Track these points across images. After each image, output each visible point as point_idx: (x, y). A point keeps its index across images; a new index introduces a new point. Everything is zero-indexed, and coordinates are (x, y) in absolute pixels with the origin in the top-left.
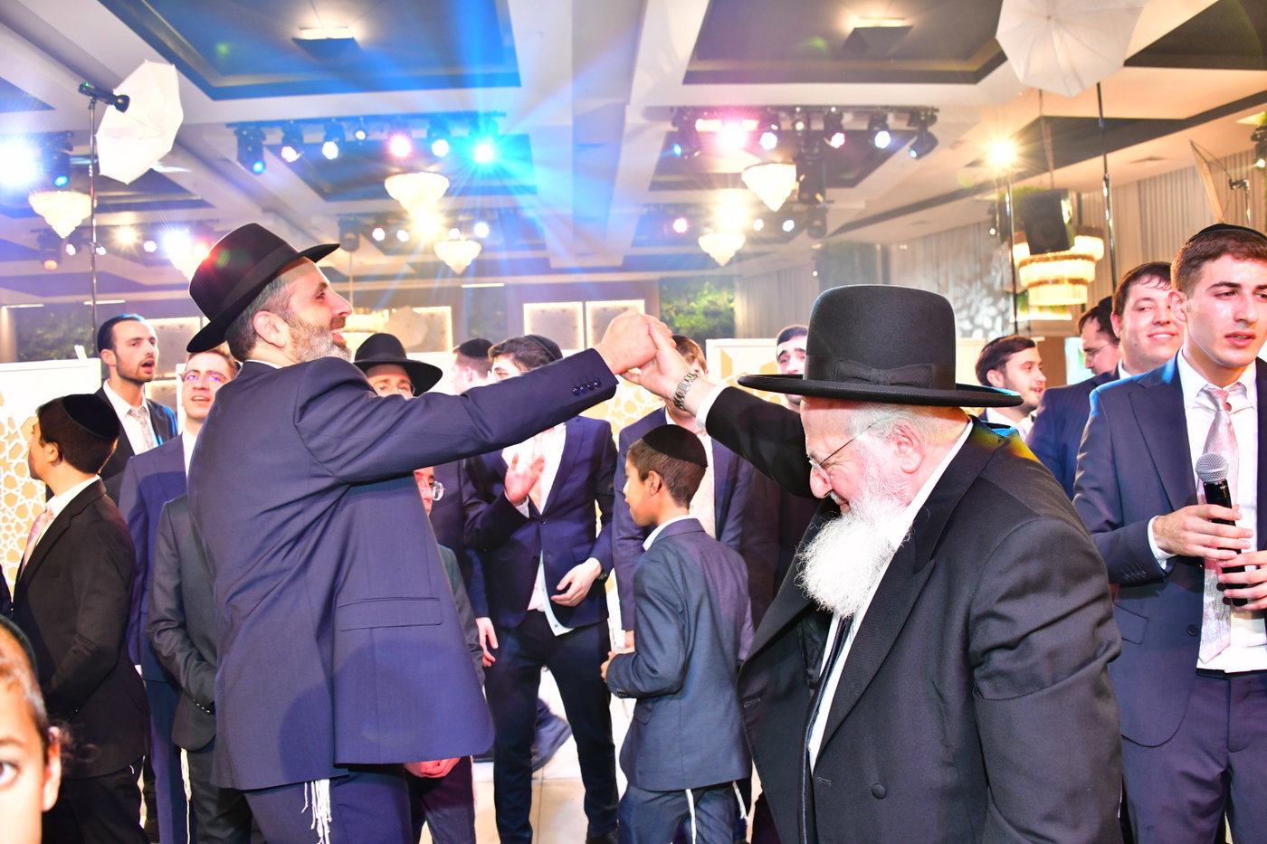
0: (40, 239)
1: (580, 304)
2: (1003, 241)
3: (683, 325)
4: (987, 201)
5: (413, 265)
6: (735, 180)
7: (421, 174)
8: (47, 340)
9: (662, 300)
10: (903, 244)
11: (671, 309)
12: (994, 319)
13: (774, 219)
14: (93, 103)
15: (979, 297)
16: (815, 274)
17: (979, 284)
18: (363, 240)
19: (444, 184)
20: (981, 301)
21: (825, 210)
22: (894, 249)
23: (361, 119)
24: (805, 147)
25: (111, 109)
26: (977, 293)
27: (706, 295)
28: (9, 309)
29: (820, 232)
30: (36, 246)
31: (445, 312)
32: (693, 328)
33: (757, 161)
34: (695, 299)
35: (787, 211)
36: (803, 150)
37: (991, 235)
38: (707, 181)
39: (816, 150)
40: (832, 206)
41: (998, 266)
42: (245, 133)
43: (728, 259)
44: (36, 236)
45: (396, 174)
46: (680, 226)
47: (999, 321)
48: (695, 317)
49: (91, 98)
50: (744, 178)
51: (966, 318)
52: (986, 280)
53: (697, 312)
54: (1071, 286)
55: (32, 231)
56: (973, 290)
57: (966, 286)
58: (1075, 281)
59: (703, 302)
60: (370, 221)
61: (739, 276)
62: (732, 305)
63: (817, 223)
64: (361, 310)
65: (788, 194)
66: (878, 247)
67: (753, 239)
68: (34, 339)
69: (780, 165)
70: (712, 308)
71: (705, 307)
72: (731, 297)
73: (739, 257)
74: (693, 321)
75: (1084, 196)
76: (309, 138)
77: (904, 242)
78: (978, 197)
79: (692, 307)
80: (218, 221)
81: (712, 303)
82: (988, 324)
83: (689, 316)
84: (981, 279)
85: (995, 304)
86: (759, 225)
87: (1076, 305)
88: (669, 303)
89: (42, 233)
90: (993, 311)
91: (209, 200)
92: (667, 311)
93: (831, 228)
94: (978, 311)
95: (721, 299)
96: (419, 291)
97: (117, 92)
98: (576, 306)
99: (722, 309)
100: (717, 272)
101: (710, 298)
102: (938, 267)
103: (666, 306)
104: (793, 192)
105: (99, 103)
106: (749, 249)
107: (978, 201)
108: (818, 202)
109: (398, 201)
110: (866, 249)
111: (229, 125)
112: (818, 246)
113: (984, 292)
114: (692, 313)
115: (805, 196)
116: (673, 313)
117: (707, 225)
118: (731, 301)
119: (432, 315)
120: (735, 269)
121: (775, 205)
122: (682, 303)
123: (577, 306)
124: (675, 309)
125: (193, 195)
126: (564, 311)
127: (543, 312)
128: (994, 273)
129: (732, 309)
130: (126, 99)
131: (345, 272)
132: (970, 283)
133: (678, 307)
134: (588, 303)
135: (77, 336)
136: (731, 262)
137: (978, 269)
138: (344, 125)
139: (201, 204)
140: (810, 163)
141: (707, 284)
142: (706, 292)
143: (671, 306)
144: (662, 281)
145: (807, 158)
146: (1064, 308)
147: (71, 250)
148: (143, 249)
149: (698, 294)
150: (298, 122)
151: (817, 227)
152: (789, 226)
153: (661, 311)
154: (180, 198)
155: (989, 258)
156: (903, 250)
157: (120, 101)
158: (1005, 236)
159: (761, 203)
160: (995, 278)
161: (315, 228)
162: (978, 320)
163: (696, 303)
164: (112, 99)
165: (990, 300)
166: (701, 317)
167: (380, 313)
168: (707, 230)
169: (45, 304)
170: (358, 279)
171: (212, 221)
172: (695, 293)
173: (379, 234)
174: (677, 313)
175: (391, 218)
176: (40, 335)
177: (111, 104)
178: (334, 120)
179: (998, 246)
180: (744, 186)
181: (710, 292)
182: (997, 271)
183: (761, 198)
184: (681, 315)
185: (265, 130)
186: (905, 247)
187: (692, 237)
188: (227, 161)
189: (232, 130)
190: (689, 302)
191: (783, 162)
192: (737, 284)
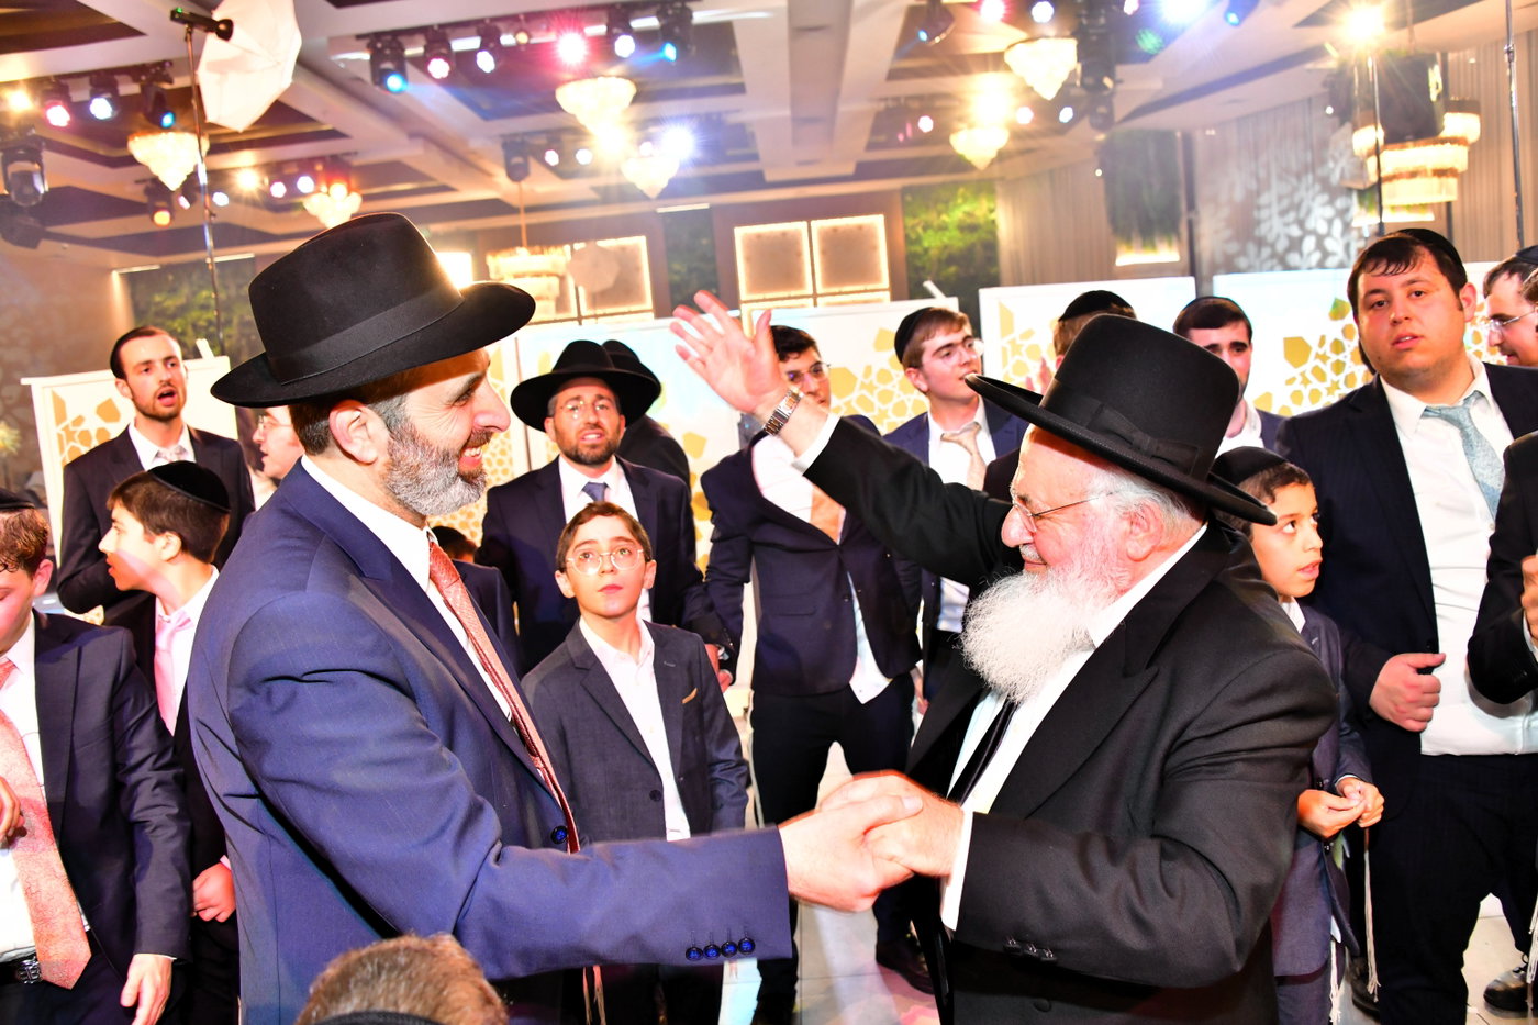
0: (148, 192)
1: (804, 224)
2: (1342, 124)
3: (933, 244)
4: (1321, 70)
5: (595, 189)
6: (996, 61)
7: (601, 79)
8: (167, 309)
9: (905, 214)
10: (1210, 129)
11: (918, 224)
12: (1330, 222)
13: (1046, 110)
14: (190, 33)
15: (1311, 193)
16: (1099, 173)
17: (1310, 177)
18: (534, 165)
19: (629, 89)
20: (1313, 199)
21: (1113, 93)
22: (1198, 137)
23: (522, 17)
24: (1087, 17)
25: (212, 38)
26: (1307, 189)
27: (960, 205)
28: (122, 275)
29: (1106, 123)
30: (144, 199)
31: (639, 243)
32: (946, 247)
33: (1023, 35)
34: (947, 211)
35: (1064, 98)
36: (1085, 22)
37: (1328, 115)
38: (961, 64)
39: (1102, 21)
40: (1120, 87)
41: (1337, 154)
42: (379, 45)
43: (988, 161)
44: (141, 188)
45: (569, 81)
46: (926, 124)
47: (1338, 225)
48: (947, 234)
49: (186, 26)
50: (1008, 58)
51: (1294, 222)
52: (1321, 172)
53: (951, 227)
54: (1435, 180)
55: (137, 182)
56: (1303, 186)
57: (1293, 180)
58: (1440, 173)
59: (957, 214)
60: (542, 141)
61: (1002, 179)
62: (993, 216)
63: (1102, 110)
64: (537, 248)
65: (1064, 77)
66: (1178, 135)
67: (1018, 134)
68: (153, 309)
69: (1052, 40)
70: (969, 221)
71: (960, 220)
72: (992, 206)
73: (1002, 156)
74: (945, 238)
75: (1451, 57)
76: (459, 45)
77: (1213, 126)
78: (1310, 66)
79: (944, 221)
80: (356, 153)
81: (969, 214)
82: (1322, 228)
83: (940, 233)
84: (1313, 171)
85: (1331, 202)
86: (1026, 117)
87: (1440, 204)
88: (915, 216)
89: (149, 184)
90: (1329, 212)
91: (341, 128)
92: (913, 227)
93: (1119, 113)
94: (1309, 212)
95: (978, 209)
96: (603, 219)
97: (217, 16)
98: (799, 227)
99: (981, 221)
100: (974, 176)
101: (966, 208)
102: (1256, 158)
103: (910, 222)
104: (1073, 73)
105: (197, 32)
106: (1013, 147)
107: (1309, 71)
108: (1106, 87)
109: (573, 116)
110: (1164, 138)
111: (359, 37)
112: (1101, 137)
113: (1318, 187)
114: (943, 228)
115: (1090, 81)
116: (920, 230)
117: (961, 119)
118: (992, 211)
119: (623, 249)
120: (996, 171)
121: (1049, 92)
122: (931, 217)
123: (801, 226)
124: (922, 224)
125: (322, 124)
126: (784, 234)
127: (759, 236)
128: (1331, 164)
129: (993, 222)
130: (229, 23)
131: (514, 202)
132: (1298, 177)
133: (926, 222)
134: (813, 223)
135: (202, 302)
136: (993, 162)
137: (1309, 159)
138: (501, 25)
139: (333, 134)
140: (1094, 38)
141: (961, 190)
142: (960, 201)
143: (916, 221)
144: (905, 191)
145: (1091, 31)
146: (1424, 207)
147: (184, 202)
148: (270, 194)
149: (951, 204)
150: (442, 26)
151: (1102, 115)
152: (1066, 115)
153: (905, 228)
154: (308, 128)
155: (1324, 144)
156: (1211, 136)
157: (222, 27)
158: (1347, 115)
159: (1030, 89)
160: (1333, 170)
161: (474, 152)
162: (1310, 224)
163: (949, 216)
164: (211, 26)
165: (1325, 197)
166: (955, 233)
167: (559, 250)
168: (961, 125)
169: (162, 265)
170: (531, 209)
171: (348, 154)
172: (946, 202)
173: (552, 157)
174: (925, 228)
175: (566, 136)
176: (159, 303)
177: (212, 31)
178: (487, 21)
179: (1334, 130)
180: (1007, 68)
181: (965, 200)
182: (1336, 161)
183: (1030, 83)
184: (930, 232)
185: (403, 39)
186: (1213, 132)
187: (941, 135)
188: (359, 79)
189: (364, 43)
190: (939, 214)
191: (1057, 37)
192: (998, 188)
